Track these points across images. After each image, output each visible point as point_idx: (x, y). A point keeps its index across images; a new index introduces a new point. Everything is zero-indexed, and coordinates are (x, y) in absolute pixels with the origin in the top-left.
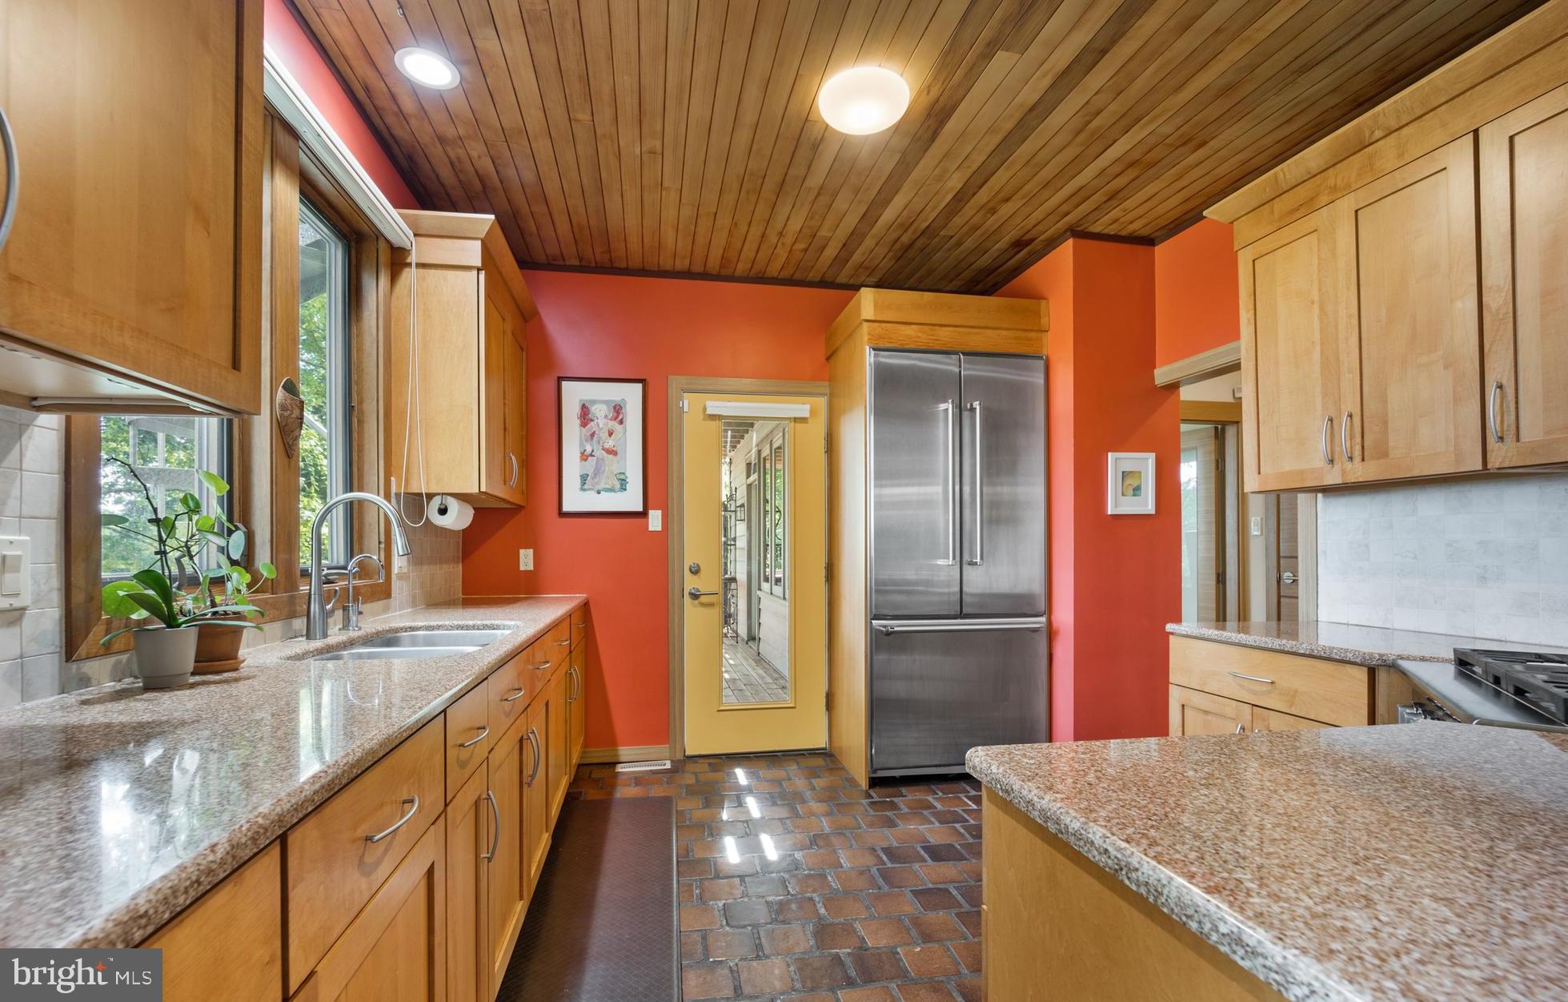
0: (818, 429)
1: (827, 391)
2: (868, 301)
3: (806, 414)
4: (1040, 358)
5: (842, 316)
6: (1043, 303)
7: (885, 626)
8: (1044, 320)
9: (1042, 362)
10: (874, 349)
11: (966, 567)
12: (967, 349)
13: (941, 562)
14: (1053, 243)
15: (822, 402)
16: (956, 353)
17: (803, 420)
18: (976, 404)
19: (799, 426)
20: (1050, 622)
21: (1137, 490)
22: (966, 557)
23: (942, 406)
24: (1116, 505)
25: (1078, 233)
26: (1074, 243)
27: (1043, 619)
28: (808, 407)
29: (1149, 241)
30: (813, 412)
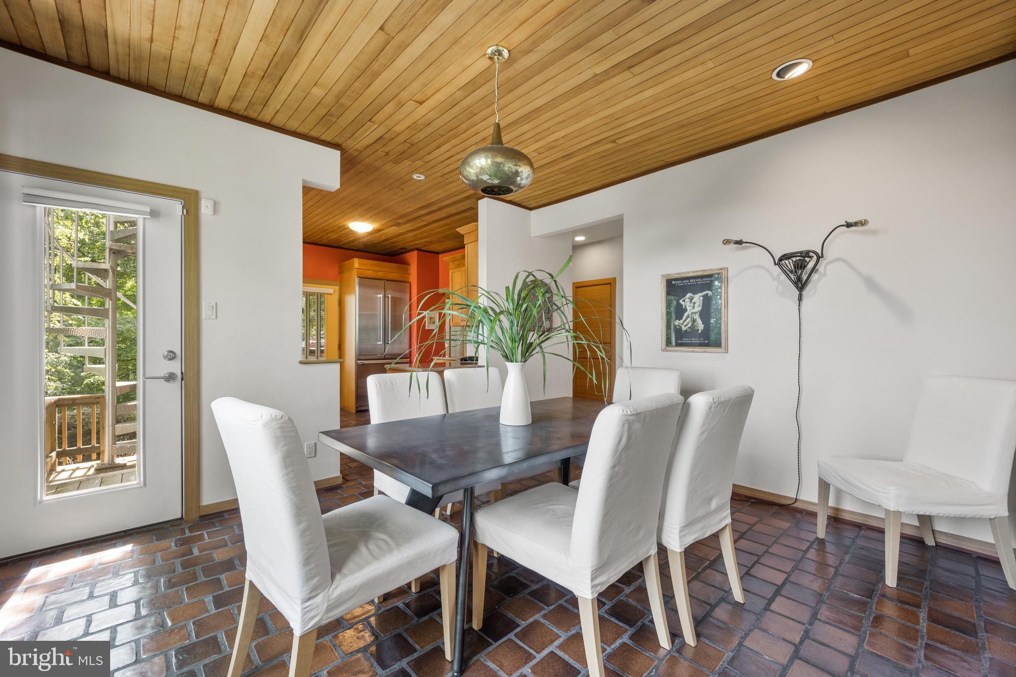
0: (335, 298)
1: (339, 284)
2: (356, 262)
3: (332, 292)
4: (408, 282)
5: (347, 262)
6: (409, 266)
7: (361, 362)
8: (409, 272)
9: (408, 284)
10: (359, 277)
11: (386, 345)
12: (387, 279)
13: (379, 343)
14: (412, 250)
15: (337, 288)
16: (384, 280)
17: (331, 294)
18: (390, 296)
19: (328, 296)
20: (410, 360)
21: (434, 323)
22: (386, 342)
23: (379, 296)
24: (428, 326)
25: (418, 249)
26: (417, 253)
27: (409, 360)
28: (333, 290)
29: (438, 253)
30: (334, 291)
